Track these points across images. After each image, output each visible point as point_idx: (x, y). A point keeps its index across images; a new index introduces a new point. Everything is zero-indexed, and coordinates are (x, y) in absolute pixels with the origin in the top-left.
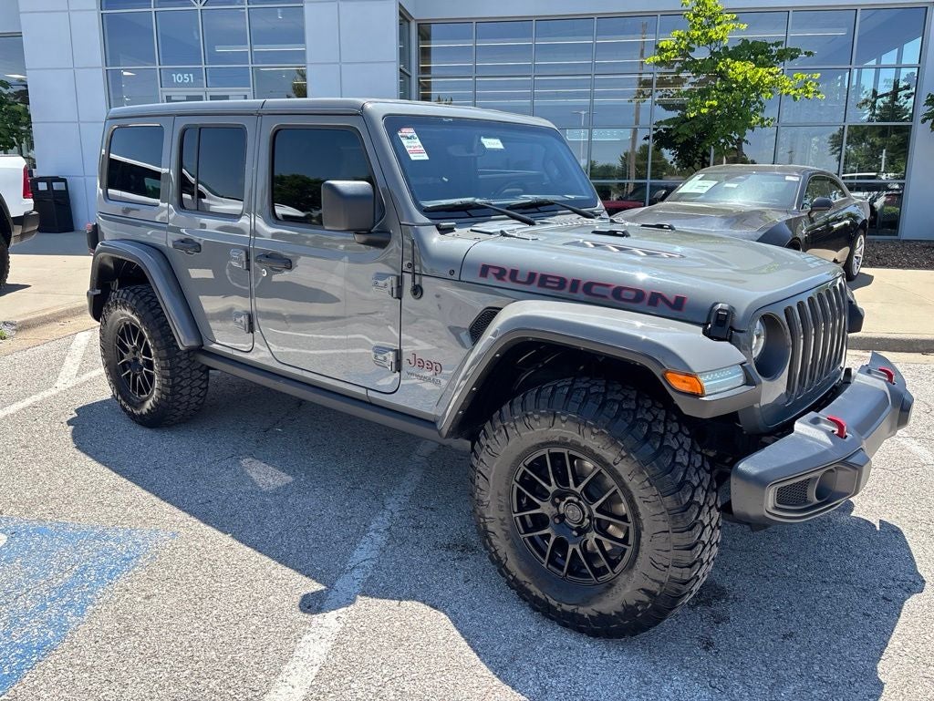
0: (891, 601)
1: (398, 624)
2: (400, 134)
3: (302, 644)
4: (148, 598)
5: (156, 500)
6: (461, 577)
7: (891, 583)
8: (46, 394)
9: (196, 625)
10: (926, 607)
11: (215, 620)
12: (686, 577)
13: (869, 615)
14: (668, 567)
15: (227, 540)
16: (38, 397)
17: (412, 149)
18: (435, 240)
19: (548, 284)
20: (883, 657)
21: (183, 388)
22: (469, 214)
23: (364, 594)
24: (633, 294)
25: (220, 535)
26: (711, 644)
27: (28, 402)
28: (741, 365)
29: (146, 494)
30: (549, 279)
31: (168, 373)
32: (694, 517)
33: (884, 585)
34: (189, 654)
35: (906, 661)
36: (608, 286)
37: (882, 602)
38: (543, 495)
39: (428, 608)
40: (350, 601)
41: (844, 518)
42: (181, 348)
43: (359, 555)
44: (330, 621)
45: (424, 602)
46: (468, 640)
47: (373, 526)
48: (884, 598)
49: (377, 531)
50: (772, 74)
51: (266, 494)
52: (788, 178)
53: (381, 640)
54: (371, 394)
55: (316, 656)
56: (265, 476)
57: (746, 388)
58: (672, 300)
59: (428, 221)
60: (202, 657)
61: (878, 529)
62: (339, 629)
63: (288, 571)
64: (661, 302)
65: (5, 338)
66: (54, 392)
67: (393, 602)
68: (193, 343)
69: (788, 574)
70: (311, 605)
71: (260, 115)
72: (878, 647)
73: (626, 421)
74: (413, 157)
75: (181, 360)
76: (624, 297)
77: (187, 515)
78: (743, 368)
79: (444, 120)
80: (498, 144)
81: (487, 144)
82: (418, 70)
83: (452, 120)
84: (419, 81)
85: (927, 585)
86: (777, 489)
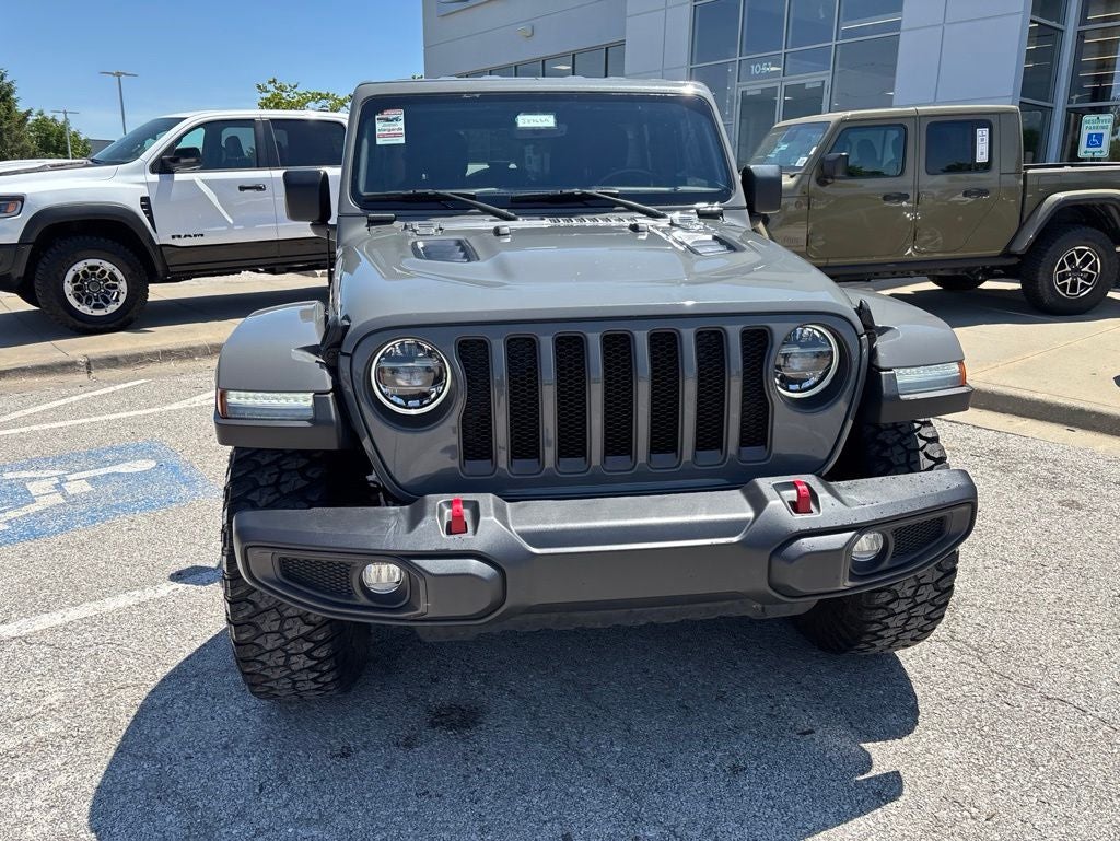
2: (377, 117)
3: (124, 595)
17: (386, 132)
23: (225, 582)
28: (315, 394)
40: (207, 583)
53: (163, 616)
55: (113, 606)
57: (310, 425)
59: (360, 211)
62: (159, 597)
70: (184, 575)
78: (314, 398)
79: (465, 96)
80: (547, 121)
81: (525, 121)
82: (1083, 20)
83: (477, 96)
84: (1081, 36)
86: (276, 557)
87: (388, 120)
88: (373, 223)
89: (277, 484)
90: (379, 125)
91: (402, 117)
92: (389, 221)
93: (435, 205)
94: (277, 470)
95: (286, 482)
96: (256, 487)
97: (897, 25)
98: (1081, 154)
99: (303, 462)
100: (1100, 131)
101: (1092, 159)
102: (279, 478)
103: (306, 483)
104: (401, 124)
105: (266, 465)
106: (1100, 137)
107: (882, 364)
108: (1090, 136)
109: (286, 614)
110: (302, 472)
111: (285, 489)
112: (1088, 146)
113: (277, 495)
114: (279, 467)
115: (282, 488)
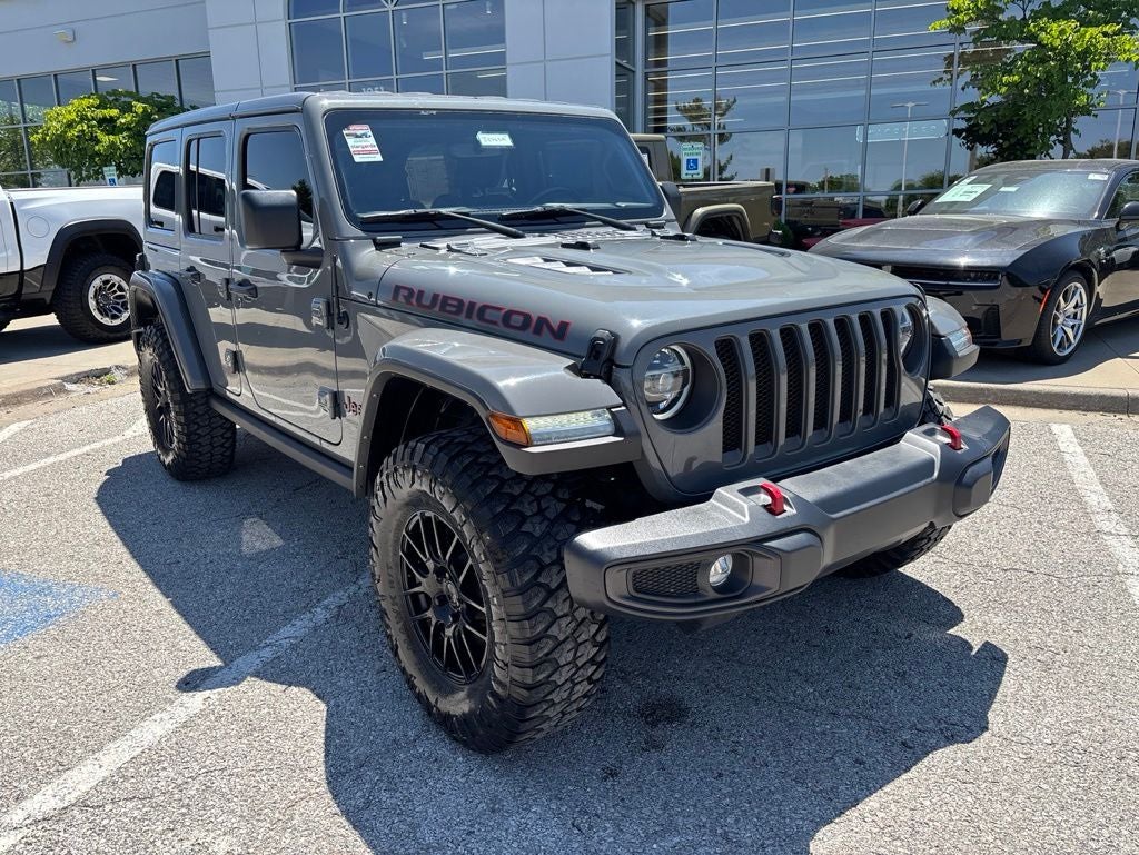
0: (910, 748)
1: (267, 710)
2: (345, 132)
3: (147, 723)
4: (38, 658)
5: (127, 556)
6: (378, 665)
7: (931, 725)
8: (108, 442)
9: (61, 691)
10: (959, 763)
11: (84, 687)
12: (529, 681)
13: (864, 763)
14: (506, 665)
15: (162, 603)
16: (97, 445)
17: (360, 149)
18: (367, 257)
19: (448, 308)
20: (837, 820)
21: (200, 436)
22: (427, 226)
23: (257, 675)
24: (521, 318)
25: (160, 596)
26: (613, 774)
27: (87, 448)
28: (609, 409)
29: (124, 550)
30: (450, 302)
31: (182, 419)
32: (535, 603)
33: (919, 726)
34: (32, 719)
35: (867, 827)
36: (499, 309)
37: (896, 749)
38: (424, 570)
39: (313, 697)
40: (237, 681)
41: (935, 635)
42: (189, 391)
43: (287, 631)
44: (196, 701)
45: (312, 691)
46: (327, 738)
47: (325, 602)
48: (904, 744)
49: (326, 608)
50: (1105, 34)
51: (241, 557)
52: (1091, 177)
53: (233, 727)
54: (325, 445)
55: (151, 737)
56: (257, 537)
57: (620, 439)
58: (555, 326)
59: (361, 233)
60: (41, 724)
61: (974, 653)
62: (198, 711)
63: (199, 642)
64: (545, 329)
65: (113, 383)
66: (118, 439)
67: (279, 686)
68: (202, 386)
69: (792, 698)
70: (193, 682)
71: (234, 118)
72: (839, 806)
73: (470, 476)
74: (357, 159)
75: (197, 406)
76: (512, 323)
77: (144, 575)
78: (611, 413)
79: (423, 112)
80: (502, 140)
81: (488, 139)
83: (434, 112)
84: (646, 75)
85: (986, 734)
86: (631, 572)
87: (357, 136)
88: (380, 246)
89: (541, 512)
90: (351, 142)
91: (370, 133)
92: (396, 244)
94: (532, 498)
95: (548, 508)
96: (523, 519)
97: (500, 59)
98: (683, 176)
99: (550, 486)
100: (695, 157)
101: (693, 180)
102: (539, 504)
103: (564, 505)
104: (372, 140)
105: (522, 494)
106: (695, 161)
108: (688, 160)
110: (553, 493)
111: (551, 514)
112: (688, 169)
113: (546, 523)
114: (533, 494)
115: (547, 513)
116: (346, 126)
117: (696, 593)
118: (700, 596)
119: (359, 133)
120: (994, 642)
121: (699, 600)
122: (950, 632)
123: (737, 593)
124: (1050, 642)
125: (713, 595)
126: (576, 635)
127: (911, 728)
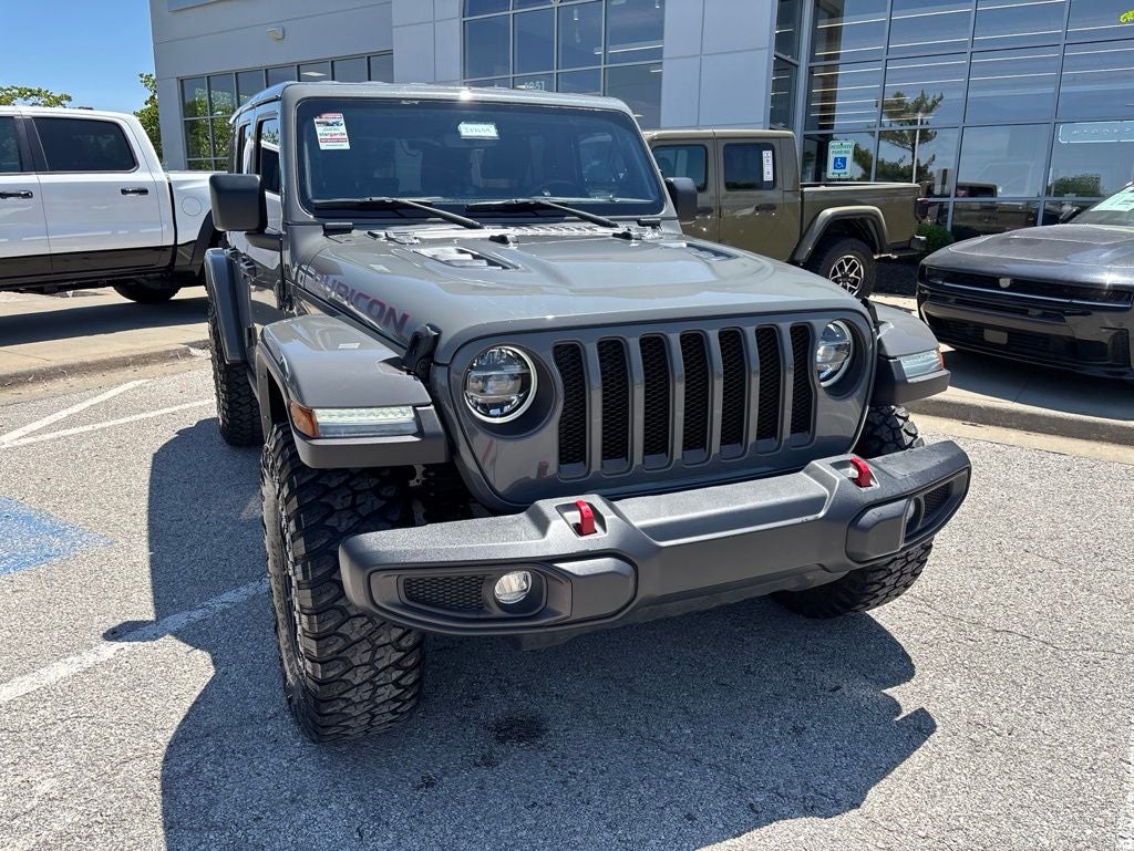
0: (757, 812)
1: (162, 668)
2: (315, 120)
3: (59, 663)
7: (797, 791)
11: (32, 623)
13: (694, 819)
15: (143, 556)
17: (328, 137)
18: (314, 242)
23: (176, 634)
24: (379, 308)
25: (146, 549)
26: (430, 786)
28: (414, 407)
29: (146, 503)
30: (341, 288)
33: (782, 790)
36: (368, 298)
37: (739, 810)
39: (209, 661)
40: (155, 637)
46: (195, 703)
48: (752, 806)
51: (236, 522)
55: (53, 677)
57: (417, 439)
58: (399, 317)
59: (312, 219)
61: (898, 718)
62: (105, 659)
63: (150, 596)
64: (392, 320)
67: (187, 647)
68: (238, 358)
70: (120, 632)
71: (254, 106)
74: (323, 146)
76: (372, 312)
77: (146, 527)
78: (416, 412)
79: (404, 102)
80: (488, 131)
81: (468, 130)
82: (813, 58)
83: (416, 102)
84: (811, 71)
85: (854, 812)
86: (403, 578)
87: (328, 124)
88: (328, 232)
89: (353, 507)
90: (320, 130)
91: (342, 121)
92: (348, 230)
93: (390, 213)
94: (349, 492)
95: (364, 503)
96: (331, 511)
97: (658, 53)
98: (830, 175)
99: (375, 482)
100: (844, 155)
101: (839, 180)
102: (354, 500)
103: (384, 502)
104: (343, 129)
105: (337, 488)
106: (844, 160)
107: (890, 354)
109: (378, 643)
110: (376, 491)
111: (363, 511)
112: (835, 168)
113: (357, 519)
114: (351, 488)
115: (360, 510)
116: (319, 115)
117: (480, 609)
118: (485, 612)
119: (331, 121)
120: (930, 710)
121: (482, 616)
122: (888, 691)
123: (531, 614)
124: (998, 720)
125: (498, 612)
126: (374, 637)
127: (771, 791)
